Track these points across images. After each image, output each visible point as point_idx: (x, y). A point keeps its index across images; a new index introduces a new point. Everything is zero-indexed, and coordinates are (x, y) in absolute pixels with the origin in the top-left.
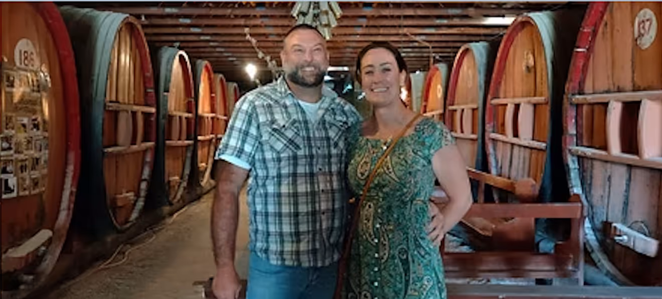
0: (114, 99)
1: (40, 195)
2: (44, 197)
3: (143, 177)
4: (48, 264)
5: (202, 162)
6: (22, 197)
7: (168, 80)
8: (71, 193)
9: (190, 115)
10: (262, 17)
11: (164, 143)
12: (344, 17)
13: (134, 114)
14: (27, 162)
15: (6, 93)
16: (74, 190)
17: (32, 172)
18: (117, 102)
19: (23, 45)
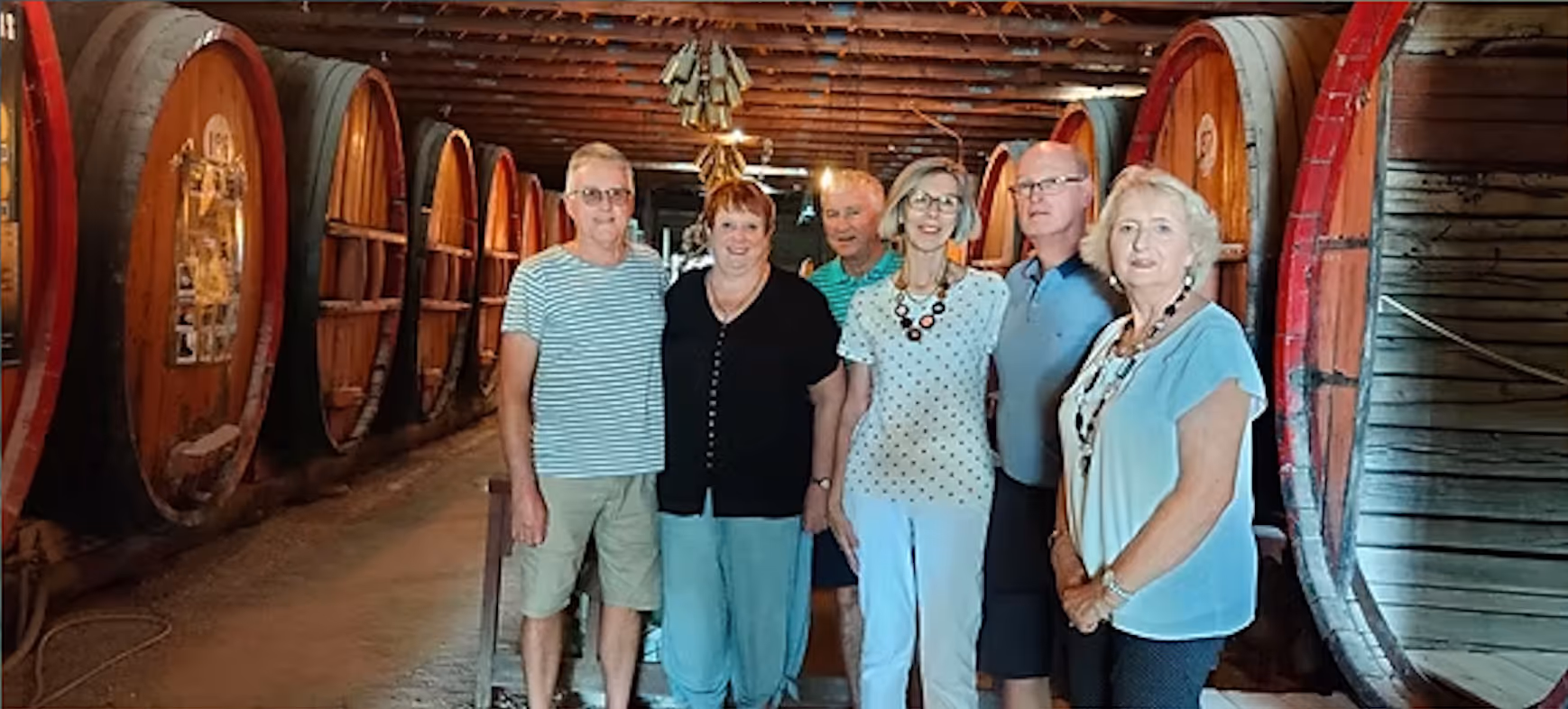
0: (337, 215)
1: (224, 364)
2: (230, 369)
3: (379, 362)
4: (231, 479)
5: (486, 348)
6: (202, 363)
7: (431, 186)
8: (267, 370)
9: (469, 254)
10: (619, 65)
11: (418, 302)
12: (752, 89)
13: (371, 242)
14: (211, 311)
15: (190, 198)
16: (271, 365)
17: (217, 327)
18: (341, 220)
19: (216, 124)
